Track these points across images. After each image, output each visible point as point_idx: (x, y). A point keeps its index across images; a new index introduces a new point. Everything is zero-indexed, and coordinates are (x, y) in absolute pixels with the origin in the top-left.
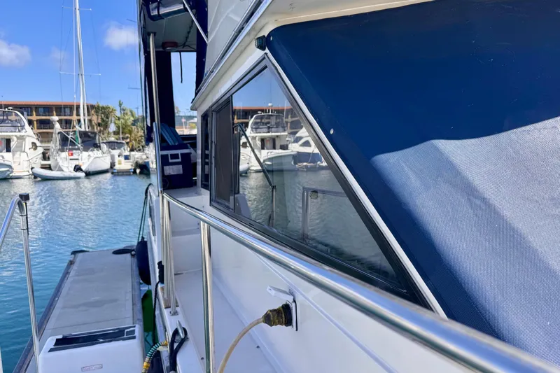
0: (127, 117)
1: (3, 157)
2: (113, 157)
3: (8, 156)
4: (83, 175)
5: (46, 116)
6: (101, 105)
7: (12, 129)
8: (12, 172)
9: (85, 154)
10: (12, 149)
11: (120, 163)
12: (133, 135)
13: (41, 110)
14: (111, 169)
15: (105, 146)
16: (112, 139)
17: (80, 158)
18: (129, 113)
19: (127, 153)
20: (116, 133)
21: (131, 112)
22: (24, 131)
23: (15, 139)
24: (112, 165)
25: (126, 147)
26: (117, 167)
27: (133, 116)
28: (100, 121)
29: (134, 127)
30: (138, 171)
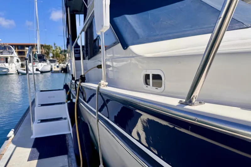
0: (57, 50)
1: (5, 65)
2: (51, 66)
3: (7, 65)
4: (39, 72)
5: (22, 49)
6: (46, 45)
7: (8, 53)
8: (9, 72)
9: (40, 64)
10: (8, 62)
11: (55, 68)
12: (60, 58)
13: (20, 47)
14: (51, 71)
15: (48, 61)
16: (51, 59)
17: (38, 65)
18: (58, 48)
19: (58, 65)
20: (53, 57)
21: (59, 48)
22: (13, 54)
23: (10, 58)
24: (51, 69)
25: (57, 62)
26: (54, 69)
27: (60, 49)
28: (45, 52)
29: (60, 55)
30: (63, 72)
